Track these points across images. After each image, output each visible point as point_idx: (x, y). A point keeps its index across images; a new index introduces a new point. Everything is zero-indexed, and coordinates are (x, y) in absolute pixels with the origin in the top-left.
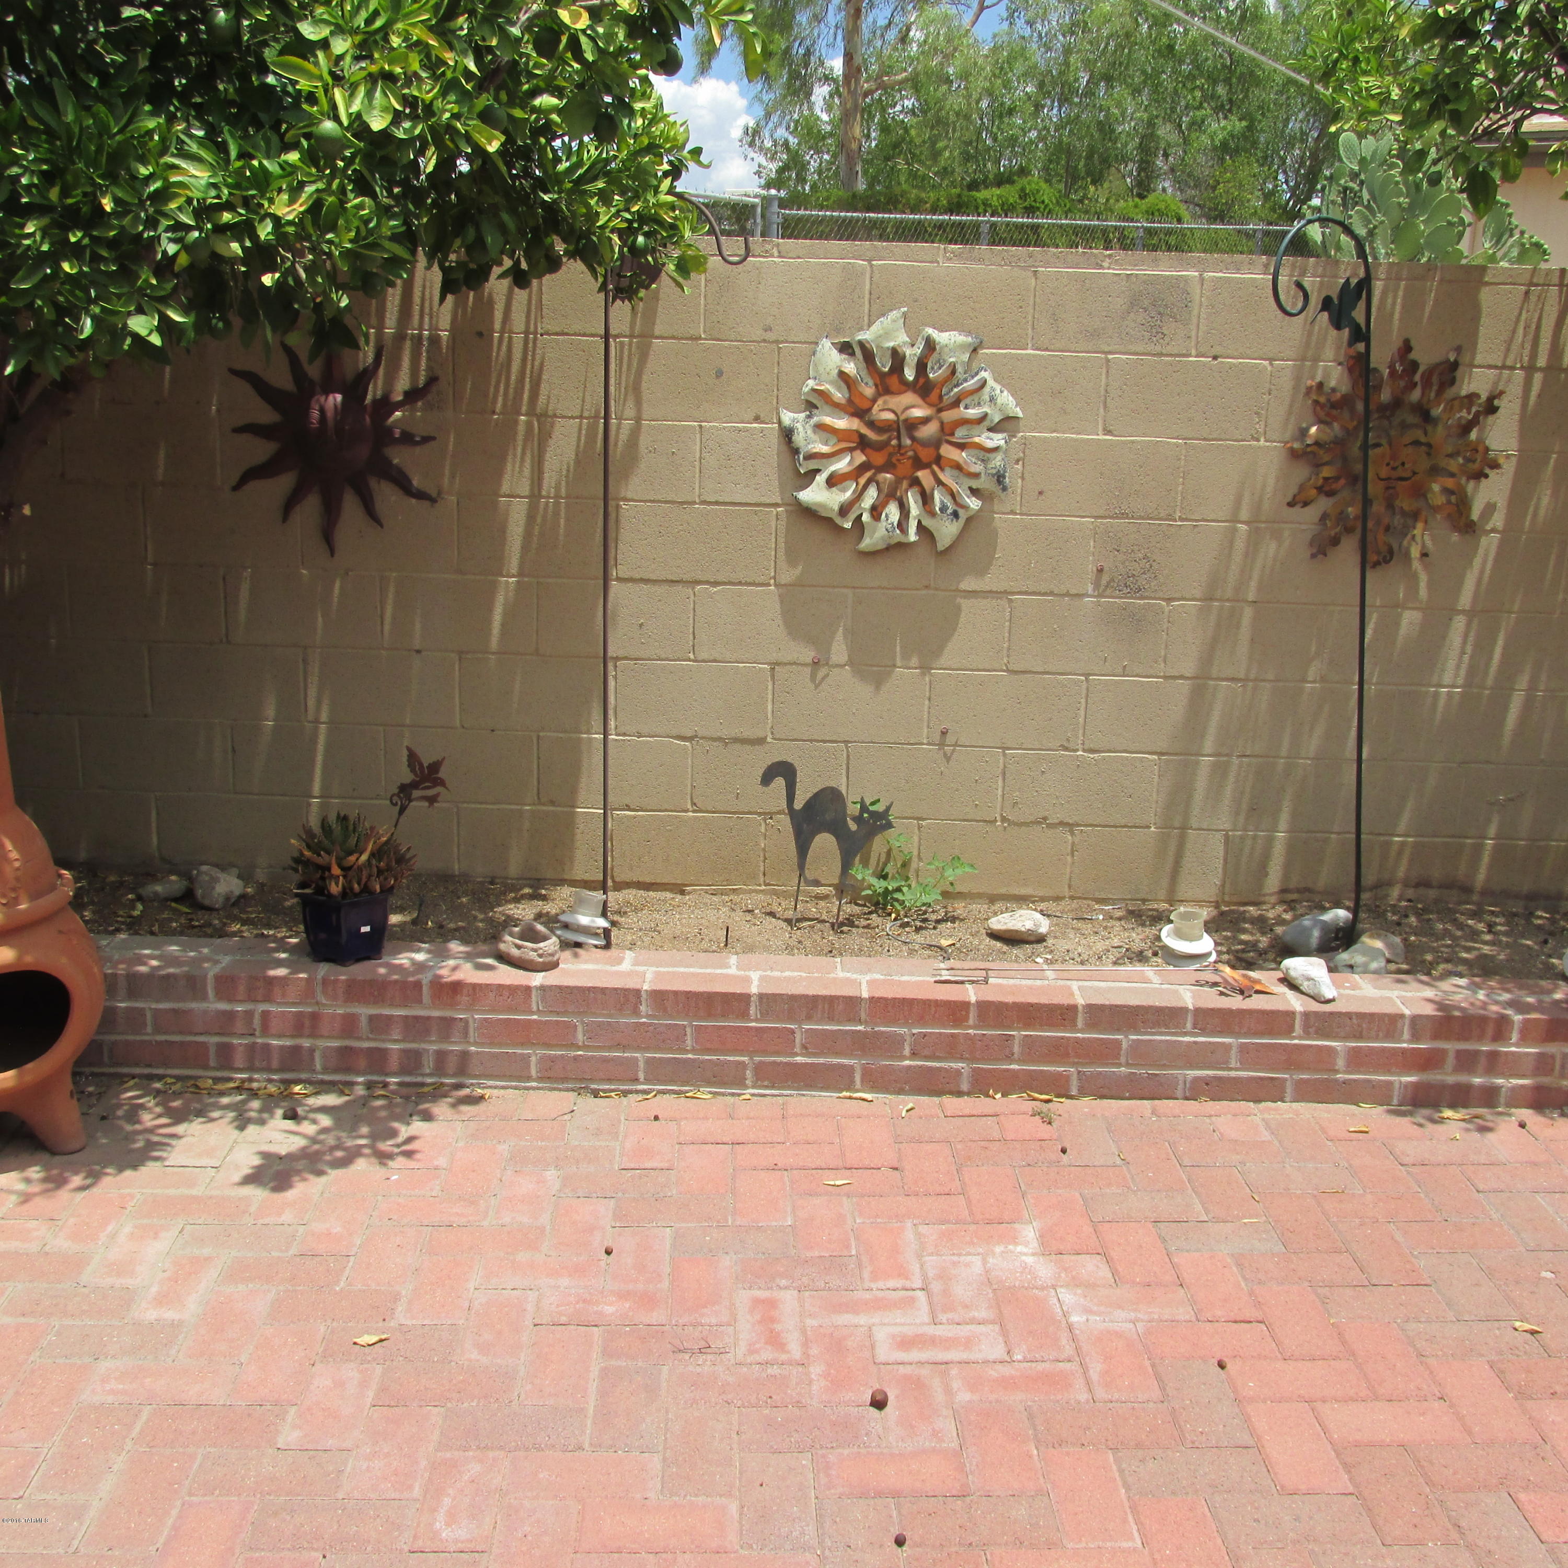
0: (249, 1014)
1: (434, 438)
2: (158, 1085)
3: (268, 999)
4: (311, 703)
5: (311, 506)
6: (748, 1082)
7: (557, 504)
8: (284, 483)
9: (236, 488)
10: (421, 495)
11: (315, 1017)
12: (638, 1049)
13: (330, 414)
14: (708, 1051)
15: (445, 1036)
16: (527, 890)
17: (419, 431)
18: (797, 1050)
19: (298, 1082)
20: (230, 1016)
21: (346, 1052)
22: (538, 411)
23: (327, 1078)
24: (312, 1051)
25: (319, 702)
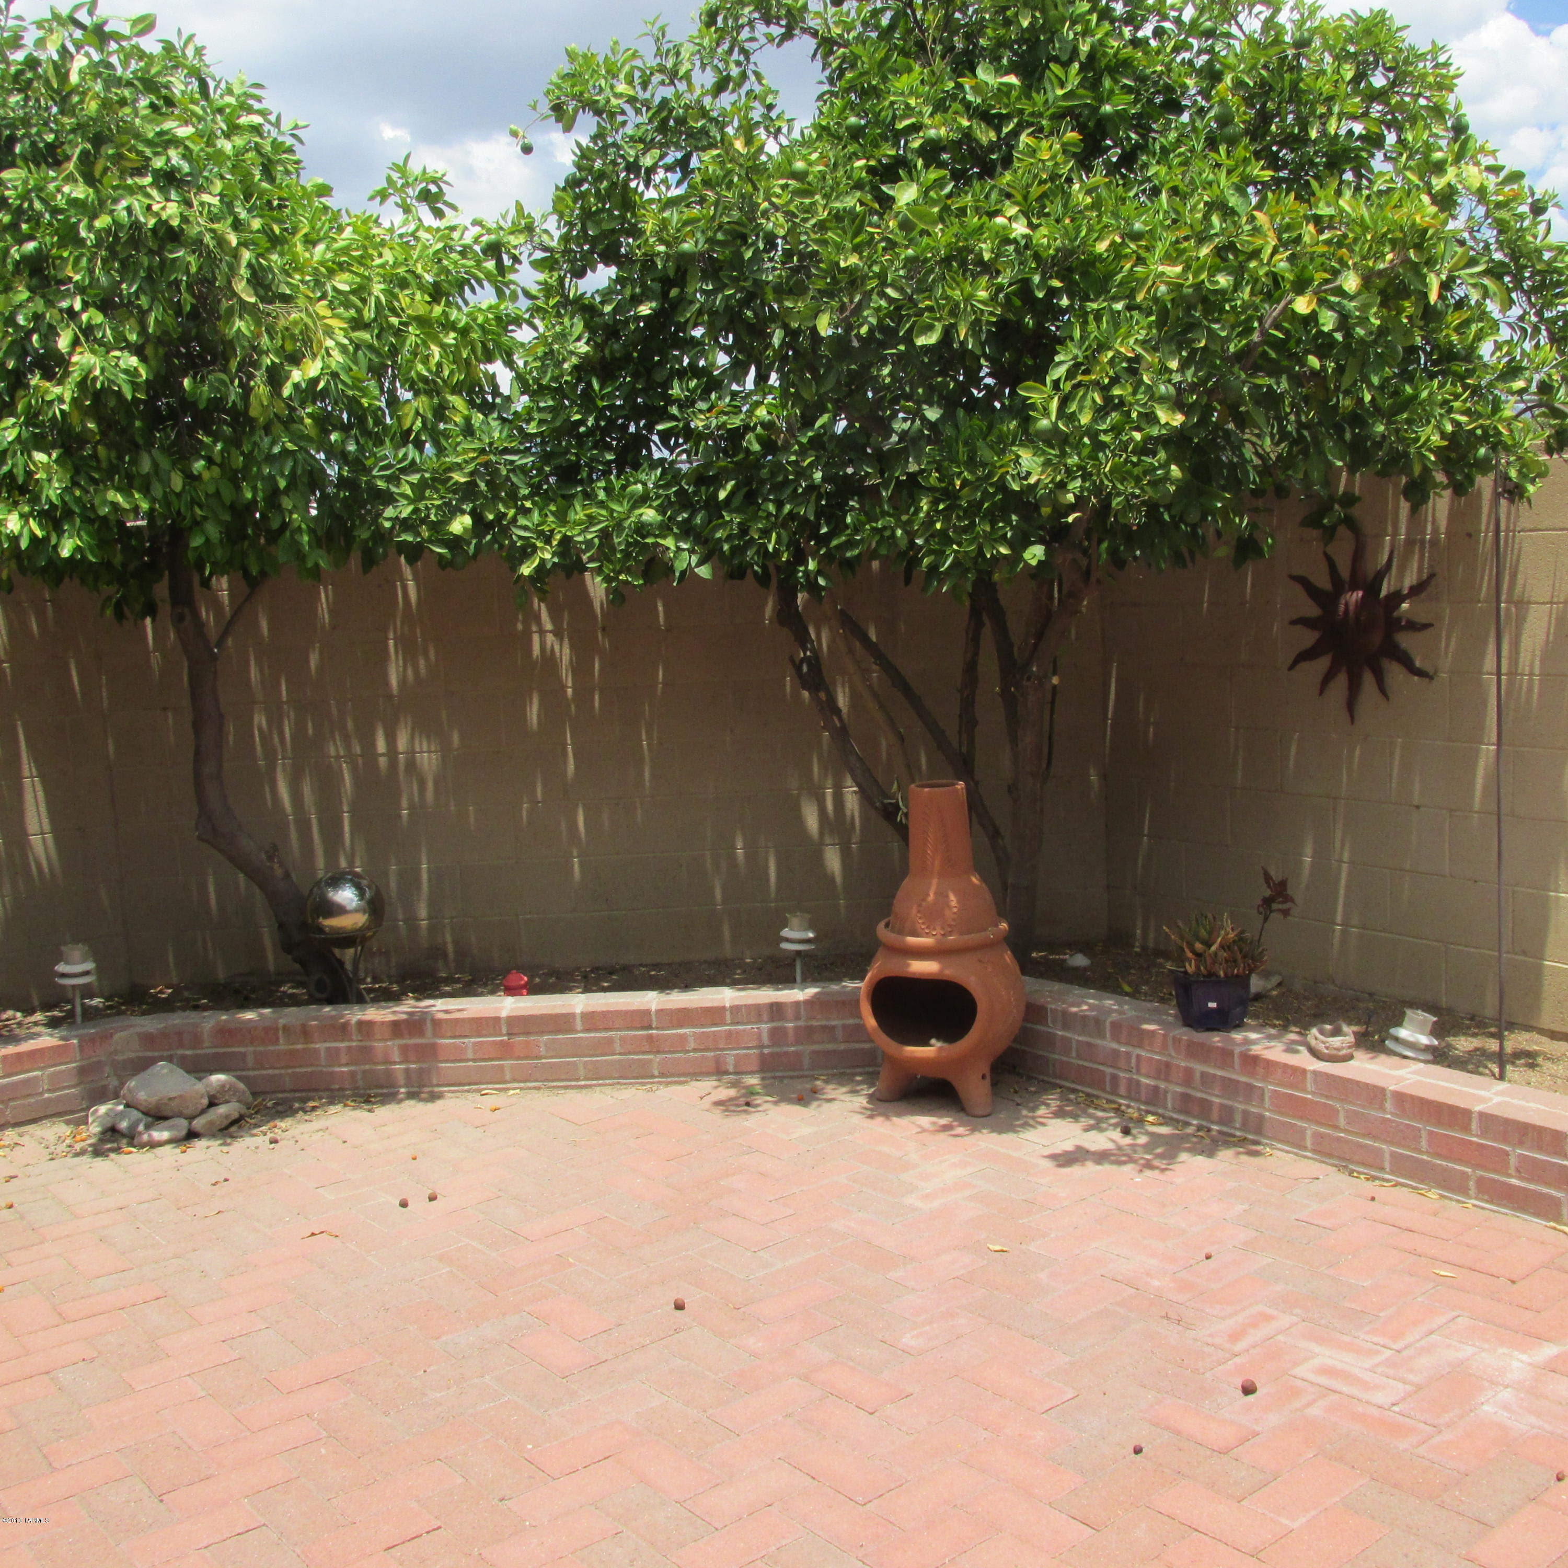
0: (1128, 1054)
1: (1431, 625)
2: (1072, 1096)
3: (1140, 1045)
4: (1338, 844)
5: (1341, 681)
6: (1471, 1192)
7: (1531, 681)
8: (1323, 664)
9: (1291, 668)
10: (1421, 673)
11: (1168, 1065)
12: (1385, 1141)
13: (1352, 607)
14: (1438, 1155)
15: (1248, 1100)
16: (1493, 1030)
17: (1422, 619)
18: (1512, 1171)
19: (1153, 1114)
20: (1116, 1053)
21: (1186, 1097)
22: (1515, 598)
23: (1175, 1116)
24: (1166, 1092)
25: (1343, 845)
